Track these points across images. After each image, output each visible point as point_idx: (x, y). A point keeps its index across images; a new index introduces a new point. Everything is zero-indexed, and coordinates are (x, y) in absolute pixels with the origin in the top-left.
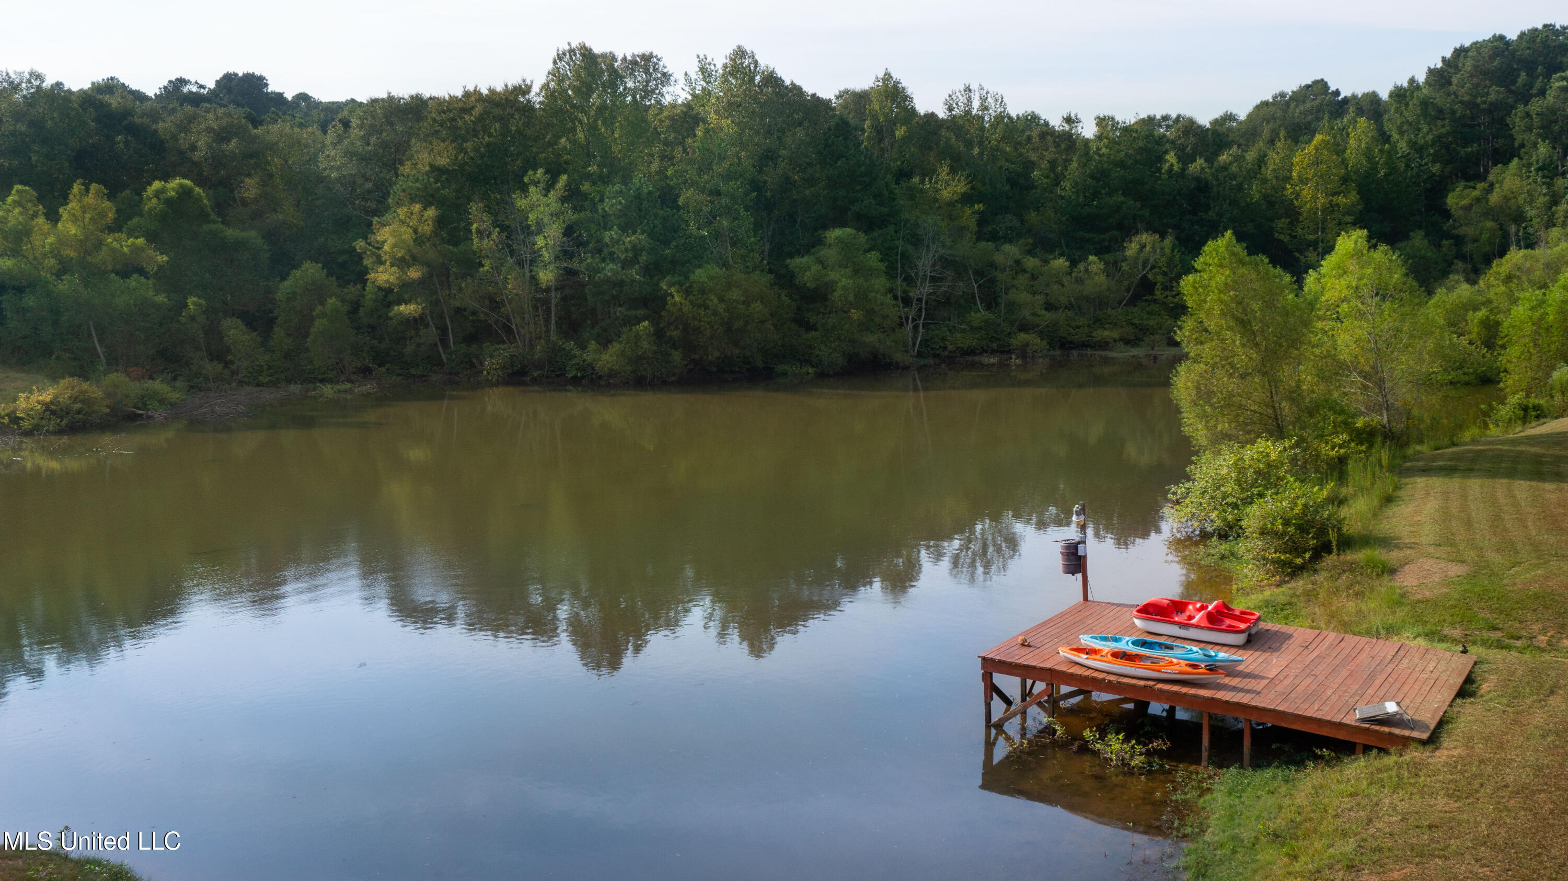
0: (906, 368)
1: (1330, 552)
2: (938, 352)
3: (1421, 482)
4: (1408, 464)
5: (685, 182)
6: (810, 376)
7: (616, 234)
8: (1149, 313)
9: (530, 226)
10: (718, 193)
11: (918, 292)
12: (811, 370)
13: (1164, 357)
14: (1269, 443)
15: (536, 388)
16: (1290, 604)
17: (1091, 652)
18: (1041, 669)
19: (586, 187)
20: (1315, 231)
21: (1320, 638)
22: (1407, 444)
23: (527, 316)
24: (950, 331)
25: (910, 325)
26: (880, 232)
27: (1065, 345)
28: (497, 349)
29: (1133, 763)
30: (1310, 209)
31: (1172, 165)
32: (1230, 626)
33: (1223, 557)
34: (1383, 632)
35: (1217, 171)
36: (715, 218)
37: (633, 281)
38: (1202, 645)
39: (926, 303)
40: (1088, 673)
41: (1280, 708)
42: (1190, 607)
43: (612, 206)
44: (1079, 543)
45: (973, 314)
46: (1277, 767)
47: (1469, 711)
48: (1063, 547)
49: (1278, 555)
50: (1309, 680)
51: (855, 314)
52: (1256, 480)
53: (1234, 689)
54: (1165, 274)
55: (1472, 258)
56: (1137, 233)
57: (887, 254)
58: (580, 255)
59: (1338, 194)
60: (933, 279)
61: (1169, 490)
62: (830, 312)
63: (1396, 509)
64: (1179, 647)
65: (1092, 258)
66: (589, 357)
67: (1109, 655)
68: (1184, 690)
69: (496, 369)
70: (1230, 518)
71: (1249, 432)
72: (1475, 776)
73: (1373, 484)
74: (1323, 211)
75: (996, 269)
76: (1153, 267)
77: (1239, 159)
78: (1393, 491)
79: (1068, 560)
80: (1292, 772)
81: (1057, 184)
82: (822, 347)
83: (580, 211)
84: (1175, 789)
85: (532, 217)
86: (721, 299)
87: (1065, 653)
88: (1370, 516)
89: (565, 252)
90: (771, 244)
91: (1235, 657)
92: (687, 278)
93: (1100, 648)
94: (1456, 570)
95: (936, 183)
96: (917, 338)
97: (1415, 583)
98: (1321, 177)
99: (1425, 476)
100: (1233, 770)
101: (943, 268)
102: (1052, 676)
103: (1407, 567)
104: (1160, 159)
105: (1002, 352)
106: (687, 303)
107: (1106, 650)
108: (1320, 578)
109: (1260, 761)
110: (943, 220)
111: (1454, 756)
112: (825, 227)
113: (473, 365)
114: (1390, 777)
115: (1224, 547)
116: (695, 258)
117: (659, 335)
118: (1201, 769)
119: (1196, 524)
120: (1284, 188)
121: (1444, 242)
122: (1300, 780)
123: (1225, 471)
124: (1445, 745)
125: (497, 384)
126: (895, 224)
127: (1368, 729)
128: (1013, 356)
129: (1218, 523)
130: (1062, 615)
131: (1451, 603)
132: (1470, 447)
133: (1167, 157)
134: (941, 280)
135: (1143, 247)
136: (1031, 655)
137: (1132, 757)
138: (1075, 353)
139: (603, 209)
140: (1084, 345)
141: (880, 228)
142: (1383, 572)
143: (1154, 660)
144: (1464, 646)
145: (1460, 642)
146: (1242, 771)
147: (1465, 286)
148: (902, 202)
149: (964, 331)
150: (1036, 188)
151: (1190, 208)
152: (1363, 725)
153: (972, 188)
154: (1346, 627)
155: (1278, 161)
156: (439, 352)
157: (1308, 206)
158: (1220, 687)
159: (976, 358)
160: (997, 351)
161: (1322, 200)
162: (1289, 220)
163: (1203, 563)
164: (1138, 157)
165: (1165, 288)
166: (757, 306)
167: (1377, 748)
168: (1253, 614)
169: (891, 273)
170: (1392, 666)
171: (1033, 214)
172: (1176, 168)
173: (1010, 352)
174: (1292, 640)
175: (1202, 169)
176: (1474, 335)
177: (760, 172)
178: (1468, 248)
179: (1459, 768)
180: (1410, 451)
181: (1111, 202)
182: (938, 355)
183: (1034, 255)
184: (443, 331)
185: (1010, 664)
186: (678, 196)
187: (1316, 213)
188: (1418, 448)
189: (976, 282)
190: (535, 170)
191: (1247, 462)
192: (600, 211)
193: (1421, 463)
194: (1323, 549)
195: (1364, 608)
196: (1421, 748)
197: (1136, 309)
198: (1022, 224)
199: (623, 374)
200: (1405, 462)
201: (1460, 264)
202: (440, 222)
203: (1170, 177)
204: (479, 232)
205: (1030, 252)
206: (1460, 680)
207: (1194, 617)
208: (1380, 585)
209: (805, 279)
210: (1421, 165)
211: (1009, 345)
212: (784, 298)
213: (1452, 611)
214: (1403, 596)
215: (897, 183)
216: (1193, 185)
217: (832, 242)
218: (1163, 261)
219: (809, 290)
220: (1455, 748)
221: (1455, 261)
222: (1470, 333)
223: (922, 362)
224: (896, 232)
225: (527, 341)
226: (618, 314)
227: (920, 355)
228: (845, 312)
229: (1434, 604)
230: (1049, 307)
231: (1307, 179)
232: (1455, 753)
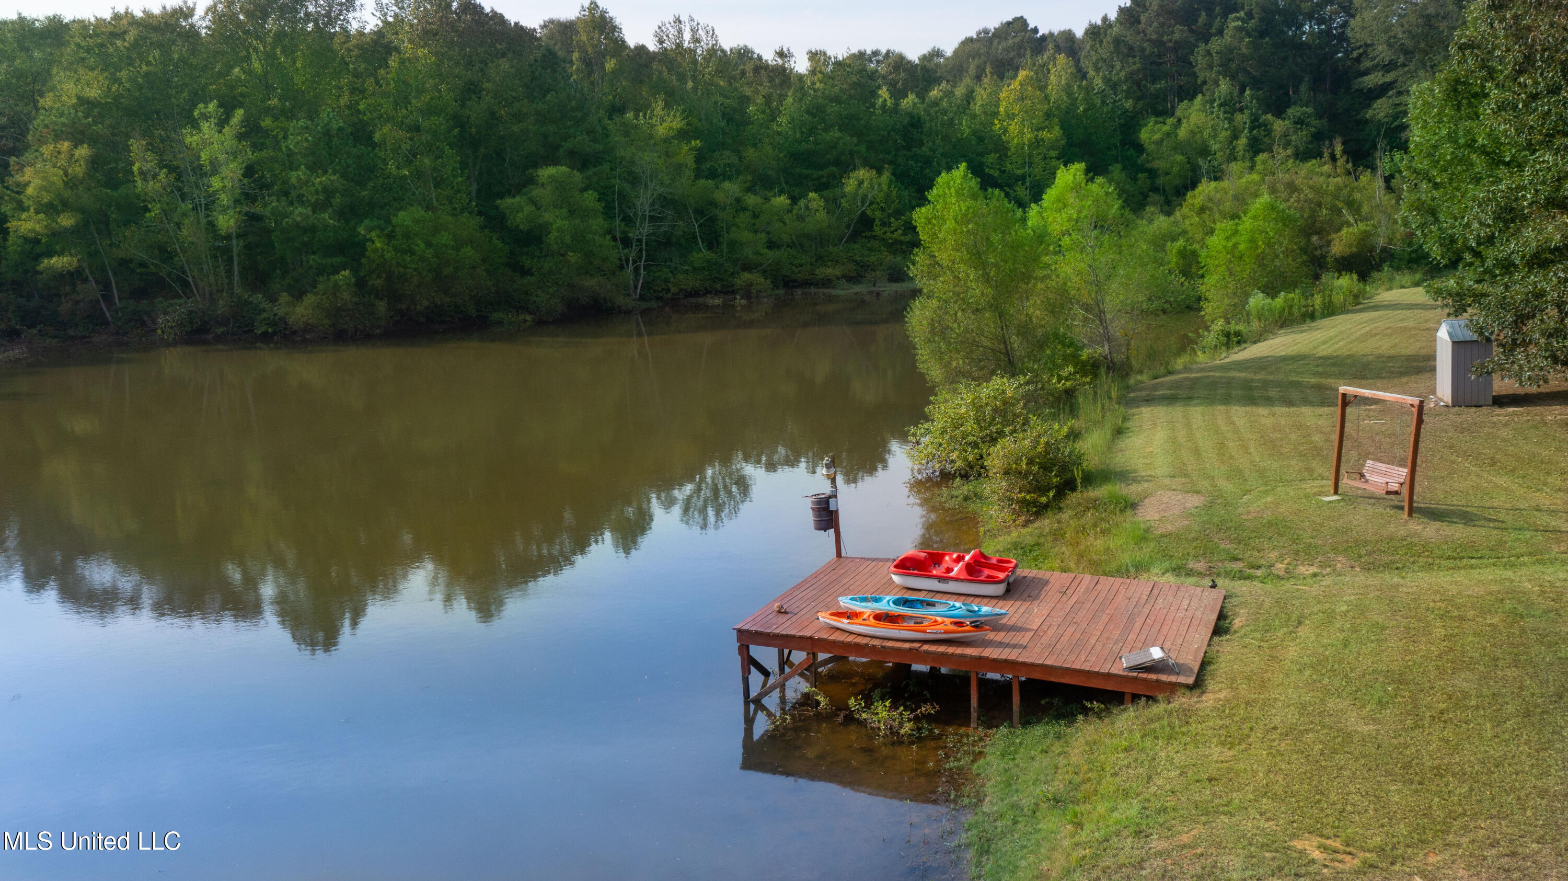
0: (629, 312)
1: (1073, 489)
2: (661, 294)
3: (1146, 412)
4: (1132, 395)
5: (380, 118)
6: (528, 323)
7: (305, 174)
8: (870, 249)
9: (203, 165)
10: (417, 129)
11: (637, 233)
12: (528, 318)
13: (886, 294)
14: (1005, 380)
15: (220, 347)
16: (1038, 544)
17: (852, 615)
18: (801, 638)
19: (267, 122)
20: (1023, 166)
21: (1077, 581)
22: (1127, 375)
23: (205, 267)
24: (672, 272)
25: (631, 267)
26: (595, 170)
27: (789, 284)
28: (171, 305)
29: (902, 732)
30: (1018, 144)
31: (885, 100)
32: (989, 576)
33: (966, 499)
34: (1132, 570)
35: (929, 106)
36: (415, 156)
37: (326, 226)
38: (963, 598)
39: (646, 243)
40: (850, 639)
41: (1049, 662)
42: (947, 558)
43: (297, 143)
44: (830, 497)
45: (695, 254)
46: (1048, 723)
47: (1227, 648)
48: (813, 502)
49: (1023, 494)
50: (1072, 629)
51: (573, 257)
52: (994, 419)
53: (1000, 644)
54: (883, 210)
55: (1164, 191)
56: (854, 169)
57: (605, 193)
58: (264, 198)
59: (1043, 129)
60: (652, 218)
61: (909, 431)
62: (546, 256)
63: (1127, 441)
64: (941, 603)
65: (812, 195)
66: (280, 310)
67: (871, 618)
68: (951, 650)
69: (172, 327)
70: (971, 458)
71: (983, 368)
72: (1244, 720)
73: (1103, 417)
74: (1029, 146)
75: (716, 207)
76: (871, 203)
77: (949, 94)
78: (1122, 422)
79: (819, 516)
80: (1061, 727)
81: (773, 119)
82: (539, 293)
83: (261, 150)
84: (947, 756)
85: (203, 156)
86: (429, 244)
87: (824, 618)
88: (1105, 449)
89: (247, 195)
90: (478, 184)
91: (998, 611)
92: (388, 221)
93: (862, 610)
94: (1193, 501)
95: (651, 118)
96: (638, 281)
97: (1157, 517)
98: (1026, 112)
99: (1149, 406)
100: (1003, 730)
101: (662, 207)
102: (811, 644)
103: (1147, 500)
104: (874, 94)
105: (726, 293)
106: (391, 248)
107: (868, 612)
108: (1065, 516)
109: (1030, 717)
110: (659, 157)
111: (1220, 700)
112: (536, 166)
113: (143, 323)
114: (1163, 728)
115: (966, 489)
116: (395, 200)
117: (360, 284)
118: (970, 731)
119: (938, 465)
120: (993, 124)
121: (1140, 175)
122: (1072, 735)
123: (963, 410)
124: (1210, 687)
125: (175, 344)
126: (610, 162)
127: (1136, 678)
128: (738, 297)
129: (959, 463)
130: (816, 575)
131: (1192, 535)
132: (1185, 375)
133: (880, 92)
134: (661, 219)
135: (861, 183)
136: (789, 623)
137: (901, 725)
138: (799, 291)
139: (287, 147)
140: (807, 284)
141: (595, 167)
142: (1126, 508)
143: (918, 621)
144: (1213, 581)
145: (1206, 575)
146: (1012, 730)
147: (1162, 218)
148: (616, 139)
149: (686, 272)
150: (753, 123)
151: (904, 144)
152: (1131, 674)
153: (688, 124)
154: (1097, 567)
155: (985, 97)
156: (102, 309)
157: (1015, 141)
158: (985, 644)
159: (700, 300)
160: (721, 292)
161: (1028, 136)
162: (998, 155)
163: (947, 505)
164: (853, 92)
165: (884, 224)
166: (468, 251)
167: (1145, 696)
168: (1009, 562)
169: (608, 212)
170: (1148, 607)
171: (752, 150)
172: (889, 103)
173: (734, 292)
174: (1050, 586)
175: (914, 104)
176: (1173, 265)
177: (463, 106)
178: (1161, 181)
179: (1227, 711)
180: (1132, 381)
181: (828, 138)
182: (662, 297)
183: (755, 193)
184: (106, 286)
185: (768, 634)
186: (372, 132)
187: (1023, 148)
188: (1139, 377)
189: (697, 221)
190: (206, 103)
191: (984, 401)
192: (284, 149)
193: (1144, 393)
194: (1068, 486)
195: (1112, 545)
196: (1188, 693)
197: (856, 246)
198: (740, 161)
199: (321, 328)
200: (1128, 393)
201: (1154, 197)
202: (94, 163)
203: (884, 112)
204: (142, 173)
205: (750, 189)
206: (1214, 617)
207: (952, 570)
208: (1125, 521)
209: (518, 220)
210: (1115, 101)
211: (733, 286)
212: (495, 241)
213: (1195, 544)
214: (1147, 531)
215: (610, 118)
216: (906, 120)
217: (545, 181)
218: (880, 197)
219: (521, 231)
220: (1220, 690)
221: (1151, 193)
222: (1169, 263)
223: (645, 305)
224: (612, 169)
225: (207, 294)
226: (311, 262)
227: (642, 298)
228: (562, 255)
229: (1177, 537)
230: (771, 245)
231: (1013, 114)
232: (1222, 695)
